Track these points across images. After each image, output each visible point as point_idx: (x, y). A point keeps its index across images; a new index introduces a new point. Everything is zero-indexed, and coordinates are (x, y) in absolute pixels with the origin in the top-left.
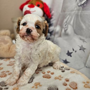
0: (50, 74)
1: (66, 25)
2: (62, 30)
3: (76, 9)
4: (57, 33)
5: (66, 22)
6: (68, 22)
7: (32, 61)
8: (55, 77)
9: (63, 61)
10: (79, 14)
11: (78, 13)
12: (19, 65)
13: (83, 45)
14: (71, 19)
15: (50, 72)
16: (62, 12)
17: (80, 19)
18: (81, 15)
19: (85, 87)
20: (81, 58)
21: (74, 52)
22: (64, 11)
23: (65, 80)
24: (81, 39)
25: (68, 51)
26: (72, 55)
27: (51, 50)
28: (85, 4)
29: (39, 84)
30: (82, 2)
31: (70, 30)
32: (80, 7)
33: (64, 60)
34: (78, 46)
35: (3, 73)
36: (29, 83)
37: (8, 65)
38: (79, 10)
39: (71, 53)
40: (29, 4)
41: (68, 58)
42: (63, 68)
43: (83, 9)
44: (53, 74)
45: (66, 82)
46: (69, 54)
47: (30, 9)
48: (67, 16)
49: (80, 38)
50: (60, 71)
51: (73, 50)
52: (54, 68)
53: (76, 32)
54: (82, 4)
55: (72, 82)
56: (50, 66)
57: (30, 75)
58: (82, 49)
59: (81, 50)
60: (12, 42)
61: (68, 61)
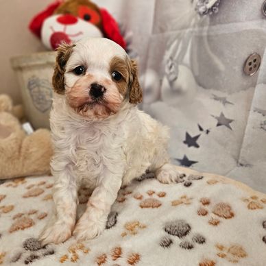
0: (155, 196)
1: (171, 67)
2: (161, 82)
3: (193, 21)
4: (149, 90)
5: (171, 58)
6: (175, 58)
7: (105, 167)
8: (173, 203)
9: (178, 163)
10: (205, 34)
11: (201, 32)
12: (70, 183)
13: (224, 113)
14: (184, 50)
15: (154, 192)
16: (154, 32)
17: (208, 48)
18: (208, 36)
19: (252, 209)
20: (225, 145)
21: (203, 134)
22: (162, 30)
23: (201, 201)
24: (216, 99)
25: (188, 135)
26: (198, 142)
27: (150, 133)
28: (217, 9)
29: (138, 225)
30: (207, 3)
31: (184, 78)
32: (205, 16)
33: (181, 158)
34: (213, 116)
35: (20, 219)
36: (107, 228)
37: (25, 197)
38: (202, 25)
39: (197, 137)
40: (58, 13)
41: (191, 153)
42: (184, 178)
43: (213, 22)
44: (163, 195)
45: (203, 206)
46: (191, 141)
47: (65, 29)
48: (172, 43)
49: (213, 95)
50: (180, 186)
51: (201, 129)
52: (161, 182)
53: (201, 83)
54: (209, 9)
55: (218, 205)
56: (150, 178)
57: (107, 205)
58: (223, 122)
59: (220, 127)
60: (22, 128)
61: (191, 159)
